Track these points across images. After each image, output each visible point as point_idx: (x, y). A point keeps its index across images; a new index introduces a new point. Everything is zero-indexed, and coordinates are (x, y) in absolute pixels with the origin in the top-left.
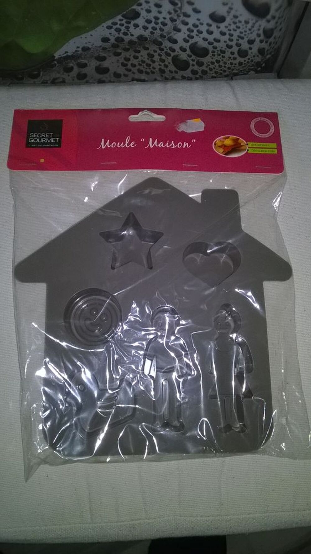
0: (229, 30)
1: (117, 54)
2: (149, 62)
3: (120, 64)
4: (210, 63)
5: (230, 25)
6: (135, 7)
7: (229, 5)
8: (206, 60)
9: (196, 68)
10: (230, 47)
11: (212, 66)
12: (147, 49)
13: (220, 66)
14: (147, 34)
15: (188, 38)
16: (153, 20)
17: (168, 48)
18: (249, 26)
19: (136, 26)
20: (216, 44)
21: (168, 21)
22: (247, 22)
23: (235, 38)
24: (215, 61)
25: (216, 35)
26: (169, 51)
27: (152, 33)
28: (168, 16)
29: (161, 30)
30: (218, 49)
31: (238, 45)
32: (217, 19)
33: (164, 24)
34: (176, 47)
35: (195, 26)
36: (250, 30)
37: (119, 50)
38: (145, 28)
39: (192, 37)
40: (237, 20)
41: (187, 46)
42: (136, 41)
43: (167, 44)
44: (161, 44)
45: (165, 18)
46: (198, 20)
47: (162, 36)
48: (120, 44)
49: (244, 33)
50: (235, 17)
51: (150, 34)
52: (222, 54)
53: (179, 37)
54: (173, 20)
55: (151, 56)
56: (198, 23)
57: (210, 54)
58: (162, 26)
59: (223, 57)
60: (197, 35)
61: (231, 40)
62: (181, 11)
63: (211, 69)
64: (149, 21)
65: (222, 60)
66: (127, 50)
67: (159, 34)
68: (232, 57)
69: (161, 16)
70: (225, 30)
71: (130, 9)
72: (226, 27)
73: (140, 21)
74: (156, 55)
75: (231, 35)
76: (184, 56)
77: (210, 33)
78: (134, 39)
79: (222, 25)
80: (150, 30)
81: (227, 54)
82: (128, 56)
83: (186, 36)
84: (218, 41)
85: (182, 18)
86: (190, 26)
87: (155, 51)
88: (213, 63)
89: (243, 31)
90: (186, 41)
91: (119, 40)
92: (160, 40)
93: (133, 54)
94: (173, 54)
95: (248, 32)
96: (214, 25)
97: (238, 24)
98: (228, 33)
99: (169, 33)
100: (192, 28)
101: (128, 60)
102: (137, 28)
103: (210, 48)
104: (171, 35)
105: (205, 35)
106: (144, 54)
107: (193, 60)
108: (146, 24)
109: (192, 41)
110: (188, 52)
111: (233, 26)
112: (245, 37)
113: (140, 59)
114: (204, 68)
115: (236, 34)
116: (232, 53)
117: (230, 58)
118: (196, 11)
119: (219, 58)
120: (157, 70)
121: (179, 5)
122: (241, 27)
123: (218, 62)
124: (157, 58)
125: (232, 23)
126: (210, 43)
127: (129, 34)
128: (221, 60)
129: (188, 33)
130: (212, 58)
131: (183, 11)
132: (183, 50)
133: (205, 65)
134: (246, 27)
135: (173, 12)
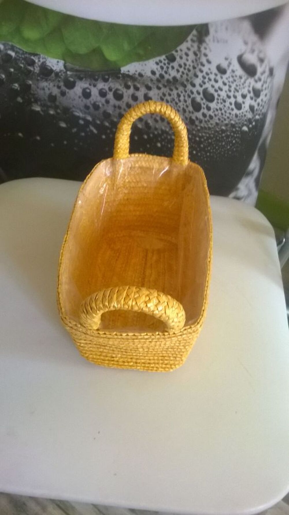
0: (229, 82)
1: (159, 88)
2: (177, 100)
3: (159, 98)
4: (215, 110)
5: (229, 77)
6: (174, 52)
7: (229, 60)
8: (213, 105)
9: (205, 111)
10: (229, 97)
11: (216, 113)
12: (177, 89)
13: (222, 114)
14: (178, 76)
15: (202, 84)
16: (183, 66)
17: (189, 90)
18: (243, 81)
19: (173, 68)
20: (219, 92)
21: (191, 68)
22: (241, 77)
23: (232, 89)
24: (218, 108)
25: (220, 84)
26: (190, 94)
27: (181, 76)
28: (192, 64)
29: (187, 75)
30: (221, 97)
31: (235, 97)
32: (222, 71)
33: (189, 70)
34: (194, 90)
35: (207, 74)
36: (243, 84)
37: (160, 85)
38: (178, 71)
39: (204, 83)
40: (234, 75)
41: (201, 90)
42: (171, 80)
43: (189, 87)
44: (185, 86)
45: (190, 66)
46: (209, 69)
47: (187, 80)
48: (162, 81)
49: (239, 86)
50: (233, 71)
51: (180, 77)
52: (223, 103)
53: (198, 81)
54: (194, 68)
55: (179, 96)
56: (209, 72)
57: (216, 101)
58: (188, 72)
59: (225, 106)
60: (208, 82)
61: (230, 91)
62: (199, 61)
63: (215, 115)
64: (180, 66)
65: (224, 109)
66: (165, 86)
67: (185, 78)
68: (231, 107)
69: (188, 63)
70: (226, 81)
71: (171, 53)
72: (227, 79)
73: (175, 64)
74: (182, 95)
75: (230, 86)
76: (198, 99)
77: (216, 81)
78: (170, 78)
79: (225, 77)
80: (180, 73)
81: (227, 104)
82: (165, 92)
83: (201, 82)
84: (221, 90)
85: (200, 66)
86: (204, 73)
87: (182, 92)
88: (217, 110)
89: (238, 84)
90: (201, 86)
91: (162, 76)
92: (185, 83)
93: (169, 91)
94: (192, 96)
95: (242, 86)
96: (219, 75)
97: (235, 78)
98: (228, 84)
99: (191, 78)
100: (205, 75)
101: (164, 95)
102: (173, 70)
103: (216, 95)
104: (193, 79)
105: (213, 82)
106: (175, 92)
107: (204, 104)
108: (179, 68)
109: (204, 87)
110: (202, 95)
111: (231, 79)
112: (240, 91)
113: (172, 96)
114: (211, 113)
115: (233, 86)
116: (231, 104)
117: (229, 108)
118: (209, 62)
119: (221, 106)
120: (181, 108)
121: (199, 56)
122: (237, 81)
123: (221, 109)
124: (182, 98)
125: (230, 76)
126: (216, 91)
127: (168, 73)
128: (222, 108)
129: (202, 79)
130: (217, 105)
131: (201, 60)
132: (199, 93)
133: (212, 110)
134: (240, 81)
135: (194, 61)
